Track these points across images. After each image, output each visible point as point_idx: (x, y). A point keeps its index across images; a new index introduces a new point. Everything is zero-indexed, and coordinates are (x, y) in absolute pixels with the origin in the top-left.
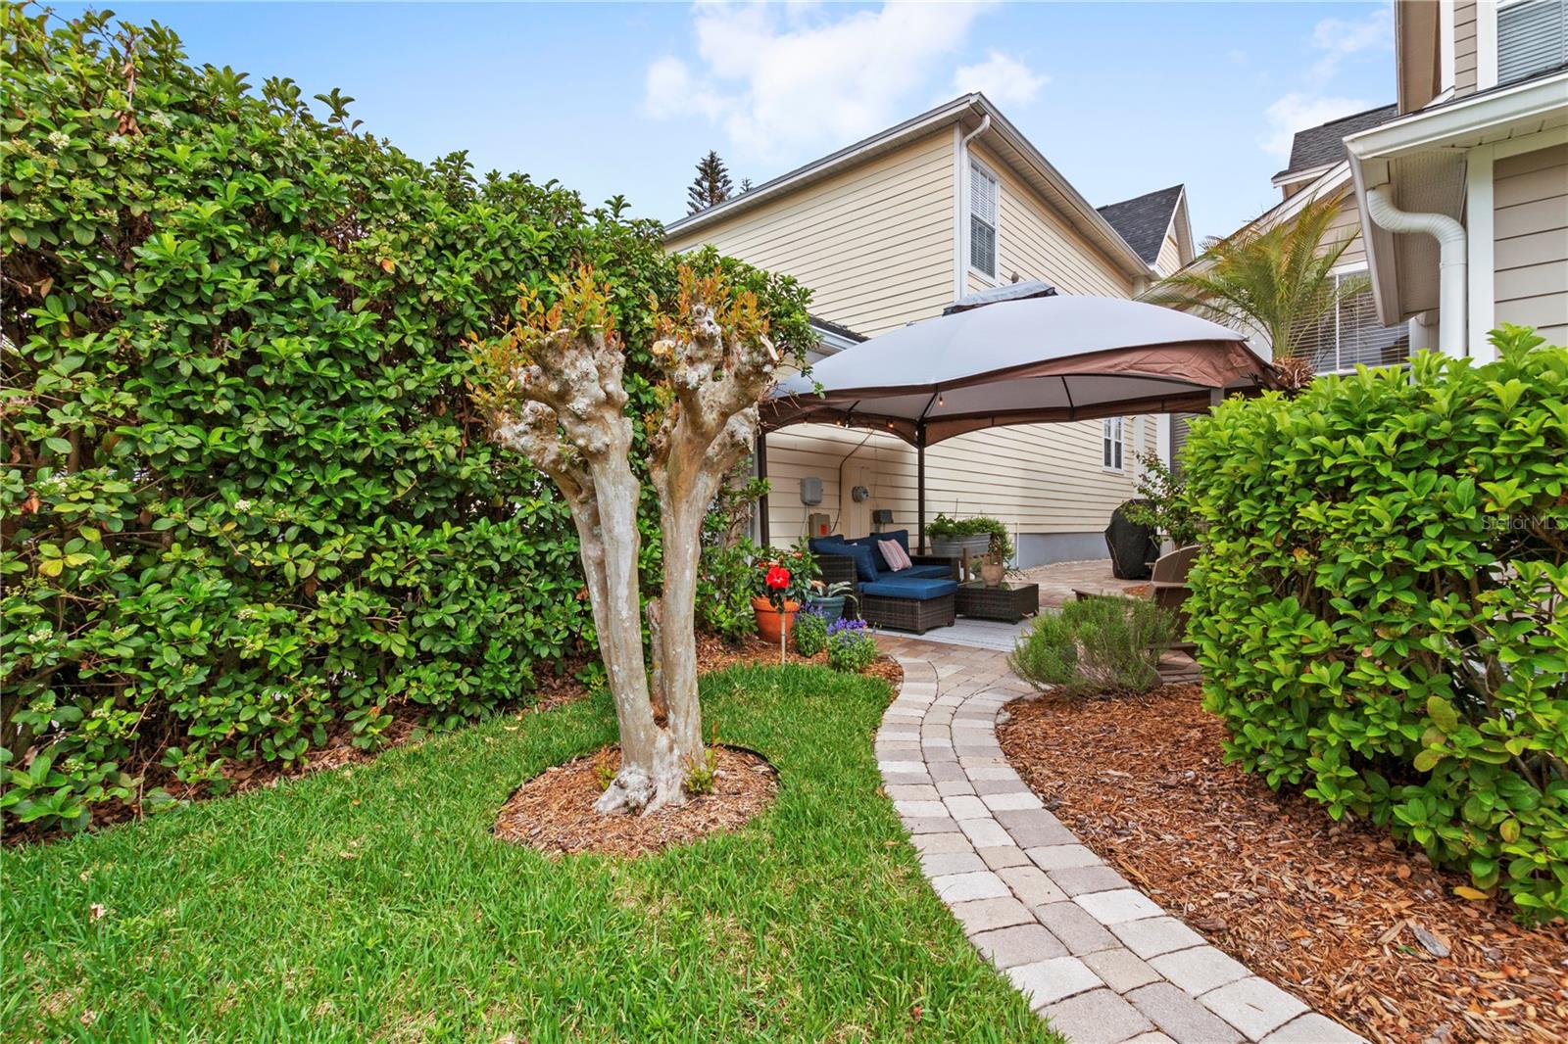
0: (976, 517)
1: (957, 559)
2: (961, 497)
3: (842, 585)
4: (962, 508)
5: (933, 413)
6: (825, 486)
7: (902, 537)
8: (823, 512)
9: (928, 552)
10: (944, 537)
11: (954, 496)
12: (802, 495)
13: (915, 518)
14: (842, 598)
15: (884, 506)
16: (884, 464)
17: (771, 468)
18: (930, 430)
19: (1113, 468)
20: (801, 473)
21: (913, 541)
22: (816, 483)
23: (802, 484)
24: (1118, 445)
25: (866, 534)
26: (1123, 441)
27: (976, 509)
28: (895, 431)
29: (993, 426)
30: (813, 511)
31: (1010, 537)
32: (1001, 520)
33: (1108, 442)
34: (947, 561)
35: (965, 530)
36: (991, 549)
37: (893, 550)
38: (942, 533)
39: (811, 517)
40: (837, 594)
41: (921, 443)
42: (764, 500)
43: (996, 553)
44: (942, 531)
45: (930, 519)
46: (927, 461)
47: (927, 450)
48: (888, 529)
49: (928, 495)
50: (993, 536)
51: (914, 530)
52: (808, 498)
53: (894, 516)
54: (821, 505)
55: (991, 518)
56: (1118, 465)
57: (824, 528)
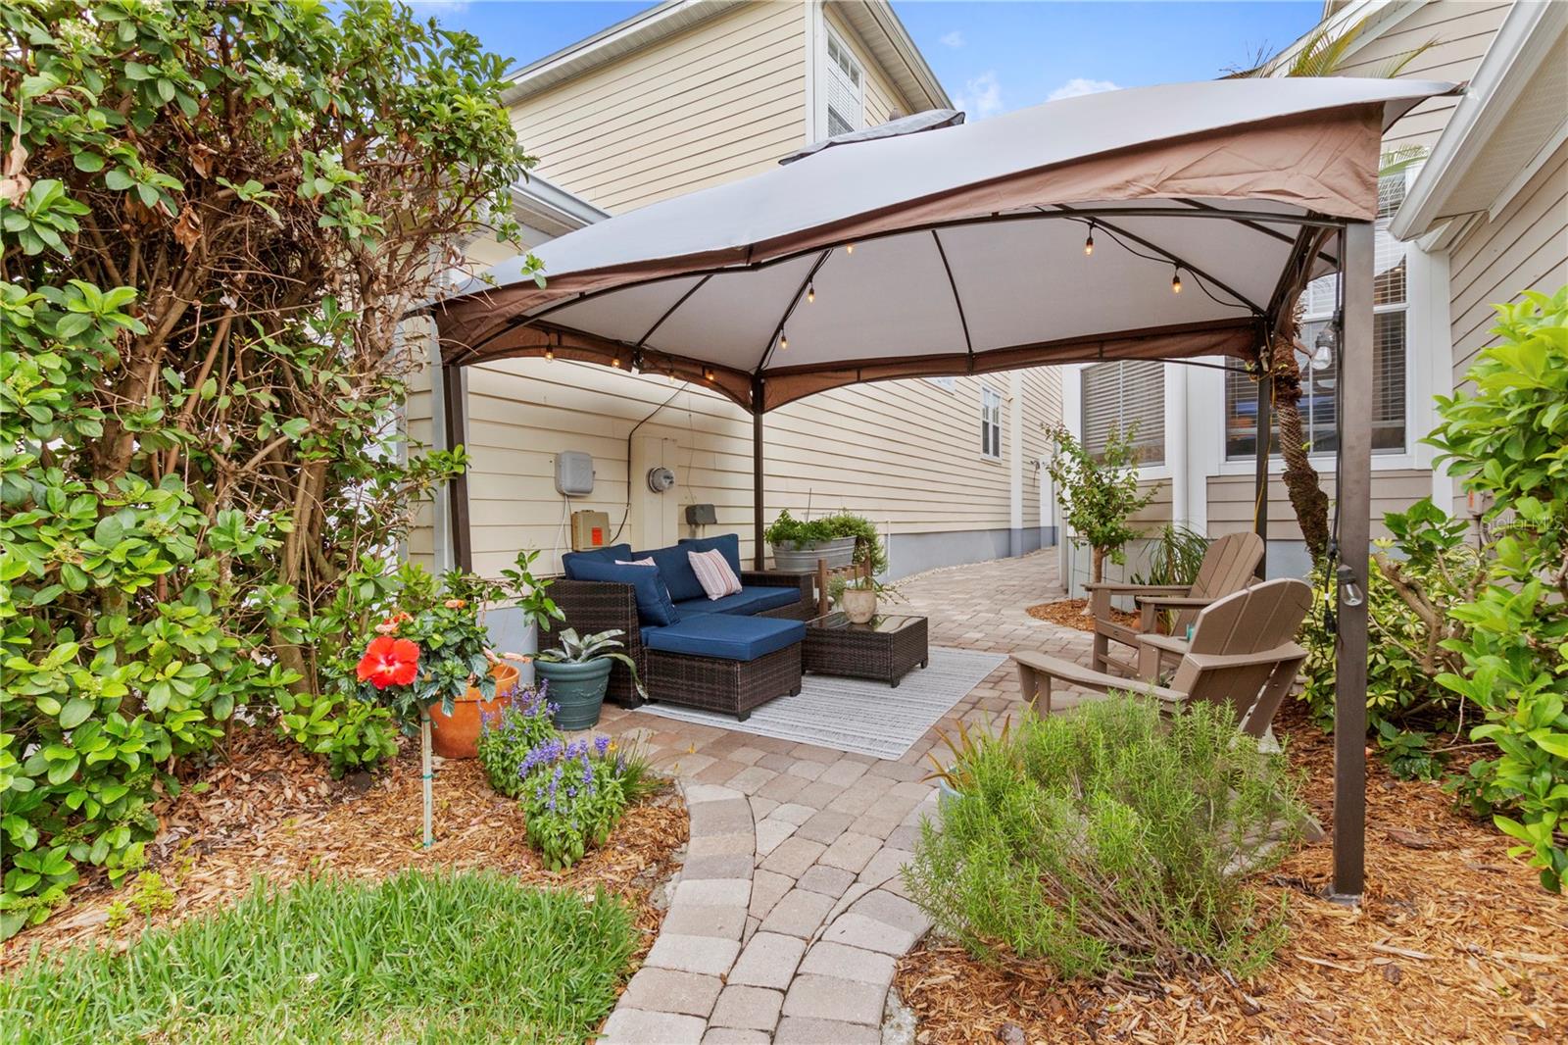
0: (835, 514)
1: (809, 577)
2: (817, 487)
3: (606, 638)
4: (816, 502)
5: (775, 362)
6: (597, 466)
7: (728, 546)
8: (597, 509)
9: (769, 565)
10: (792, 543)
11: (805, 486)
12: (557, 479)
13: (750, 516)
14: (603, 661)
15: (701, 499)
16: (701, 437)
17: (472, 432)
18: (772, 388)
19: (990, 456)
20: (558, 444)
21: (746, 551)
22: (583, 461)
23: (558, 462)
24: (996, 429)
25: (672, 542)
26: (1000, 425)
27: (837, 503)
28: (717, 386)
29: (859, 381)
30: (578, 506)
31: (880, 541)
32: (869, 517)
33: (986, 425)
34: (792, 581)
35: (820, 532)
36: (856, 559)
37: (712, 567)
38: (789, 538)
39: (574, 517)
40: (593, 656)
41: (757, 407)
42: (457, 484)
43: (863, 564)
44: (787, 534)
45: (771, 518)
46: (767, 435)
47: (767, 418)
48: (707, 533)
49: (767, 483)
50: (859, 541)
51: (747, 534)
52: (568, 484)
53: (719, 514)
54: (592, 497)
55: (857, 515)
56: (996, 453)
57: (597, 534)
